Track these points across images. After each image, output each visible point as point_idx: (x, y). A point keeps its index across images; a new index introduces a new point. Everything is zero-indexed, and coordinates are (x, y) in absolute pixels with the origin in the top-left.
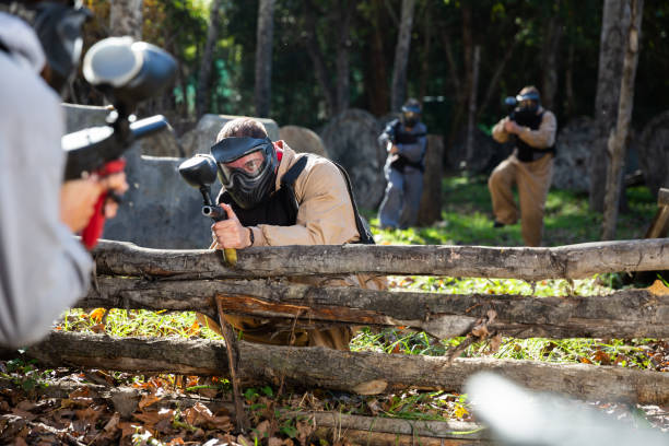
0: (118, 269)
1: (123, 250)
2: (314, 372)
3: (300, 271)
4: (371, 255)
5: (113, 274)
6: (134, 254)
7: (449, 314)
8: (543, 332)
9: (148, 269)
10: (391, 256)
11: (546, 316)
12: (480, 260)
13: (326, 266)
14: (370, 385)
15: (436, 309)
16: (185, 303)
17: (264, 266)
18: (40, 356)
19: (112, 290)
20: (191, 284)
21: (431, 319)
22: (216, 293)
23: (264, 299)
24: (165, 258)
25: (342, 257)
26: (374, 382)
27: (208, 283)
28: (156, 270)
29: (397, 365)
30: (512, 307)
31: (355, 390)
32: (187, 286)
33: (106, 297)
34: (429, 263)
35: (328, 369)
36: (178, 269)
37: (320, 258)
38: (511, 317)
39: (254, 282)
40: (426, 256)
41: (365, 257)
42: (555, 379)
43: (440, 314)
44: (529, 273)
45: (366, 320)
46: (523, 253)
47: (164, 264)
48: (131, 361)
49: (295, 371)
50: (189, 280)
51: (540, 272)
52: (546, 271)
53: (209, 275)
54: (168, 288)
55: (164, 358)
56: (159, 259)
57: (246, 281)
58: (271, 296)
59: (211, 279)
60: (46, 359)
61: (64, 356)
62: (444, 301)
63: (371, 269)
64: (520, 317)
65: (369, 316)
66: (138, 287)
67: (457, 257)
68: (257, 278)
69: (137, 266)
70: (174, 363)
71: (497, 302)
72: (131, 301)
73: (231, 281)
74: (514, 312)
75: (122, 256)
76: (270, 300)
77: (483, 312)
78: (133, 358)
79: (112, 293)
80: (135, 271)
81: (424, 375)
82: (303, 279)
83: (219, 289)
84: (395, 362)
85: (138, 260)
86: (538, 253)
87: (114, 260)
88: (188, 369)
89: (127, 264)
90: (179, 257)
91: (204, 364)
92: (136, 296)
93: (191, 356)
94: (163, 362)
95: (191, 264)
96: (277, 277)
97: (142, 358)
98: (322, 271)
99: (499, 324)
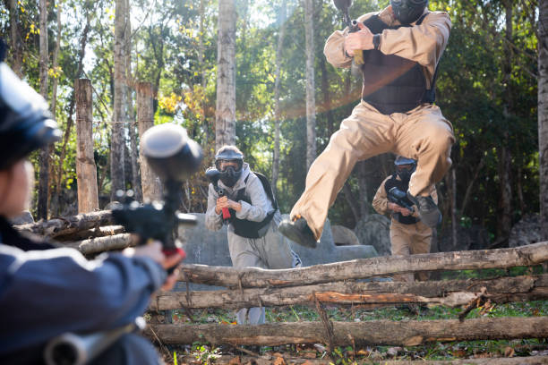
0: (253, 283)
1: (256, 272)
2: (376, 334)
3: (363, 274)
4: (406, 261)
5: (250, 287)
6: (262, 274)
7: (457, 291)
9: (271, 281)
11: (517, 288)
12: (473, 258)
13: (379, 270)
14: (412, 340)
15: (448, 289)
17: (341, 273)
18: (210, 339)
19: (251, 296)
20: (297, 288)
21: (446, 296)
22: (314, 292)
23: (342, 292)
24: (281, 274)
25: (388, 264)
26: (415, 338)
27: (309, 287)
28: (277, 282)
29: (427, 327)
30: (495, 284)
31: (403, 342)
32: (295, 290)
33: (247, 300)
35: (385, 332)
36: (290, 279)
37: (375, 266)
38: (495, 290)
39: (335, 283)
41: (403, 262)
42: (527, 326)
43: (451, 292)
44: (503, 263)
45: (406, 300)
46: (499, 252)
47: (280, 277)
48: (265, 338)
49: (365, 335)
50: (296, 286)
51: (511, 262)
52: (515, 261)
53: (308, 282)
54: (285, 291)
55: (284, 335)
56: (278, 275)
57: (330, 284)
58: (347, 290)
59: (308, 284)
60: (214, 341)
63: (407, 269)
64: (500, 290)
65: (407, 297)
66: (267, 293)
67: (458, 257)
68: (337, 281)
69: (265, 280)
70: (291, 337)
71: (486, 282)
72: (262, 301)
73: (322, 285)
74: (497, 287)
75: (256, 275)
76: (346, 293)
77: (478, 289)
78: (266, 335)
79: (251, 298)
80: (264, 283)
81: (444, 331)
82: (365, 279)
83: (316, 290)
84: (426, 324)
85: (266, 276)
86: (507, 251)
87: (251, 278)
88: (300, 340)
89: (259, 279)
90: (289, 273)
91: (309, 335)
92: (265, 298)
93: (301, 331)
94: (284, 337)
95: (297, 276)
96: (349, 279)
97: (272, 335)
98: (377, 273)
99: (489, 295)
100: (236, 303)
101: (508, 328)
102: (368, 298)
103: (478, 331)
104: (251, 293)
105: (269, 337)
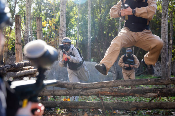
0: (77, 88)
1: (78, 84)
2: (120, 107)
4: (131, 82)
5: (76, 89)
6: (80, 84)
7: (149, 93)
8: (170, 95)
9: (83, 87)
10: (135, 81)
11: (170, 92)
13: (121, 84)
16: (92, 94)
19: (76, 92)
21: (145, 94)
22: (98, 91)
23: (109, 92)
24: (87, 85)
26: (134, 108)
27: (97, 89)
28: (85, 87)
29: (138, 104)
31: (130, 110)
32: (92, 90)
33: (75, 93)
34: (143, 82)
35: (123, 106)
36: (90, 87)
37: (120, 83)
39: (106, 88)
40: (143, 81)
43: (147, 93)
44: (166, 83)
45: (131, 95)
46: (164, 79)
47: (87, 86)
48: (81, 106)
49: (116, 107)
50: (92, 89)
51: (168, 83)
52: (170, 82)
54: (88, 91)
55: (88, 106)
56: (86, 85)
57: (104, 88)
58: (110, 91)
59: (96, 89)
60: (63, 107)
61: (66, 106)
62: (147, 90)
64: (164, 92)
66: (82, 91)
67: (150, 81)
69: (81, 87)
70: (90, 106)
71: (159, 89)
72: (80, 94)
73: (101, 89)
74: (163, 91)
76: (110, 92)
77: (157, 92)
79: (76, 93)
80: (81, 88)
81: (144, 106)
83: (99, 90)
86: (167, 79)
87: (76, 86)
88: (93, 107)
89: (79, 86)
90: (90, 84)
91: (96, 106)
92: (81, 93)
93: (93, 105)
94: (87, 106)
95: (92, 85)
96: (111, 87)
99: (160, 94)
100: (71, 94)
101: (167, 105)
102: (118, 94)
103: (156, 106)
104: (76, 91)
105: (82, 106)
